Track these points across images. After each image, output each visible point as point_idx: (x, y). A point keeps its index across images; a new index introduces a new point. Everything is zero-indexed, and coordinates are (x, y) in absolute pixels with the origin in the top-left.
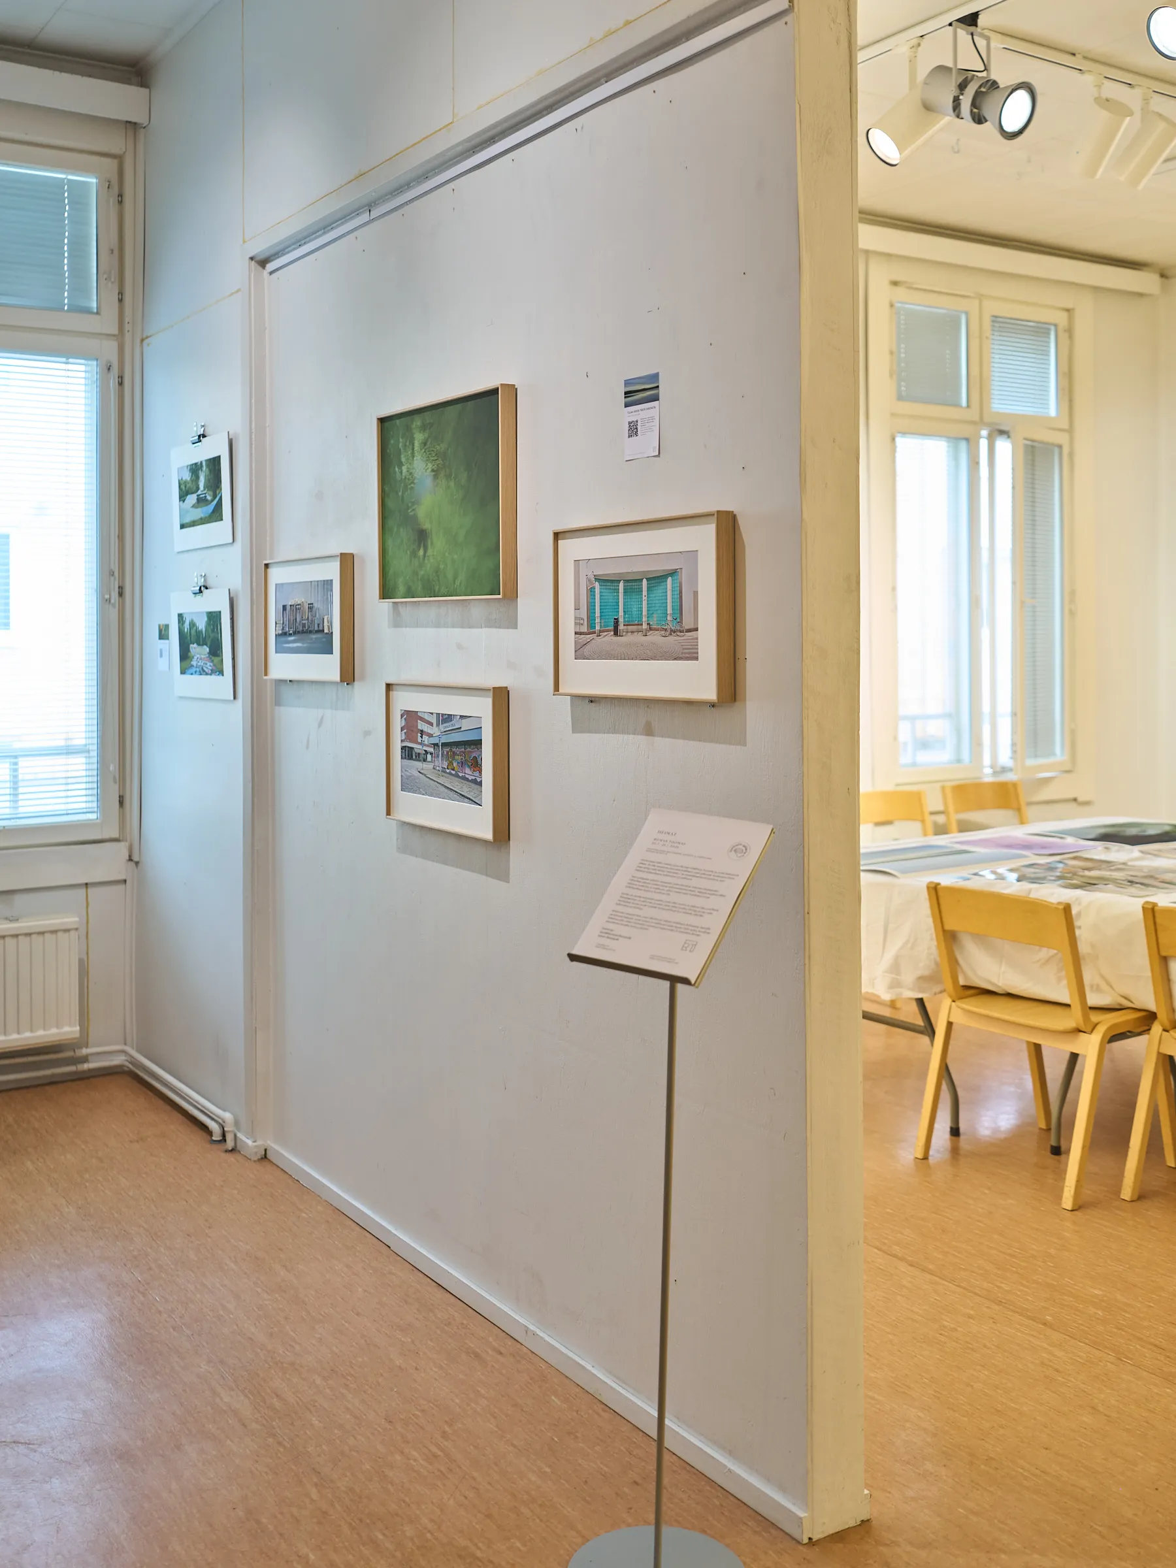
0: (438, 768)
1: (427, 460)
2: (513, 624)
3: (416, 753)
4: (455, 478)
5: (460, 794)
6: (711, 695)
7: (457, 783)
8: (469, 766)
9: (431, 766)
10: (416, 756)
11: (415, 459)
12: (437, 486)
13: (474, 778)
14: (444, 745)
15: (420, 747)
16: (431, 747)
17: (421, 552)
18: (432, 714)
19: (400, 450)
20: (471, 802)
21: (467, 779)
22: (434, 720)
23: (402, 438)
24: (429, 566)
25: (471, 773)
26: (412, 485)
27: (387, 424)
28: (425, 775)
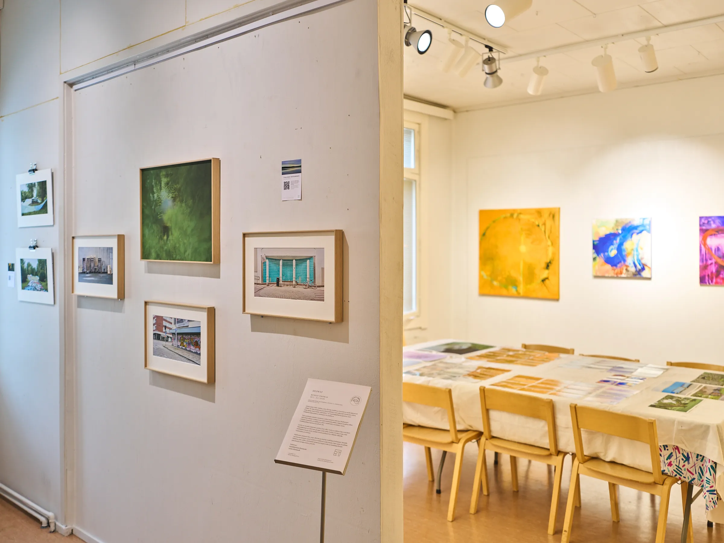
0: (175, 345)
1: (169, 192)
2: (217, 275)
3: (162, 337)
4: (186, 202)
5: (188, 359)
6: (332, 319)
7: (186, 354)
8: (193, 345)
9: (171, 344)
10: (162, 339)
11: (162, 190)
12: (175, 205)
13: (196, 351)
14: (178, 334)
15: (165, 334)
16: (171, 334)
17: (165, 238)
18: (171, 318)
19: (153, 186)
20: (194, 363)
21: (192, 352)
22: (173, 321)
23: (154, 180)
24: (169, 245)
25: (194, 349)
26: (160, 204)
27: (145, 172)
28: (167, 348)
